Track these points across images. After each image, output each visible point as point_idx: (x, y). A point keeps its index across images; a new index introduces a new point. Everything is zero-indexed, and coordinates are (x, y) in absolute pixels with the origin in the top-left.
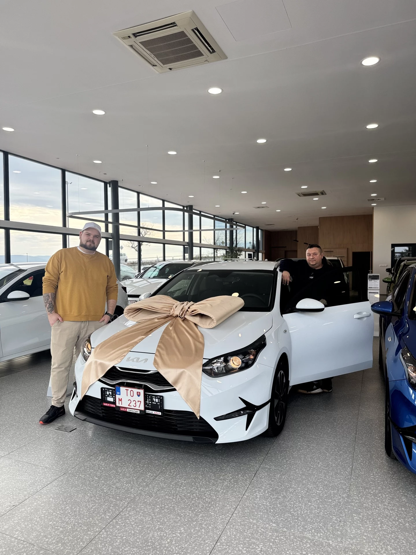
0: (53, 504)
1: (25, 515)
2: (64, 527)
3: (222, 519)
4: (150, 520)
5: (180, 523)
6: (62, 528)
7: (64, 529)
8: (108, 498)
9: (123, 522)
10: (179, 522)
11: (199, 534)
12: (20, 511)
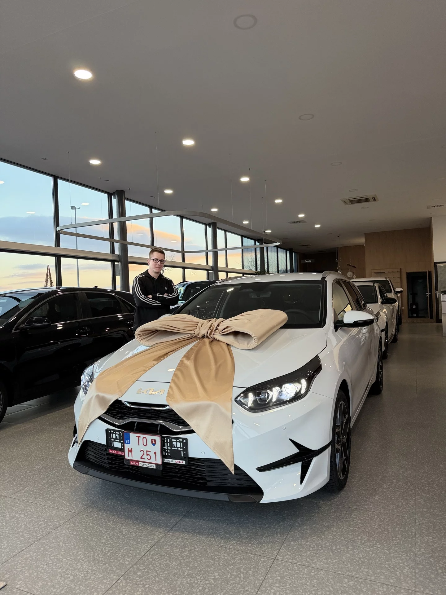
0: (63, 549)
1: (29, 562)
2: (75, 574)
3: (264, 562)
4: (178, 565)
5: (214, 568)
6: (73, 575)
7: (75, 577)
8: (128, 541)
9: (145, 567)
10: (213, 566)
11: (237, 580)
12: (25, 557)
